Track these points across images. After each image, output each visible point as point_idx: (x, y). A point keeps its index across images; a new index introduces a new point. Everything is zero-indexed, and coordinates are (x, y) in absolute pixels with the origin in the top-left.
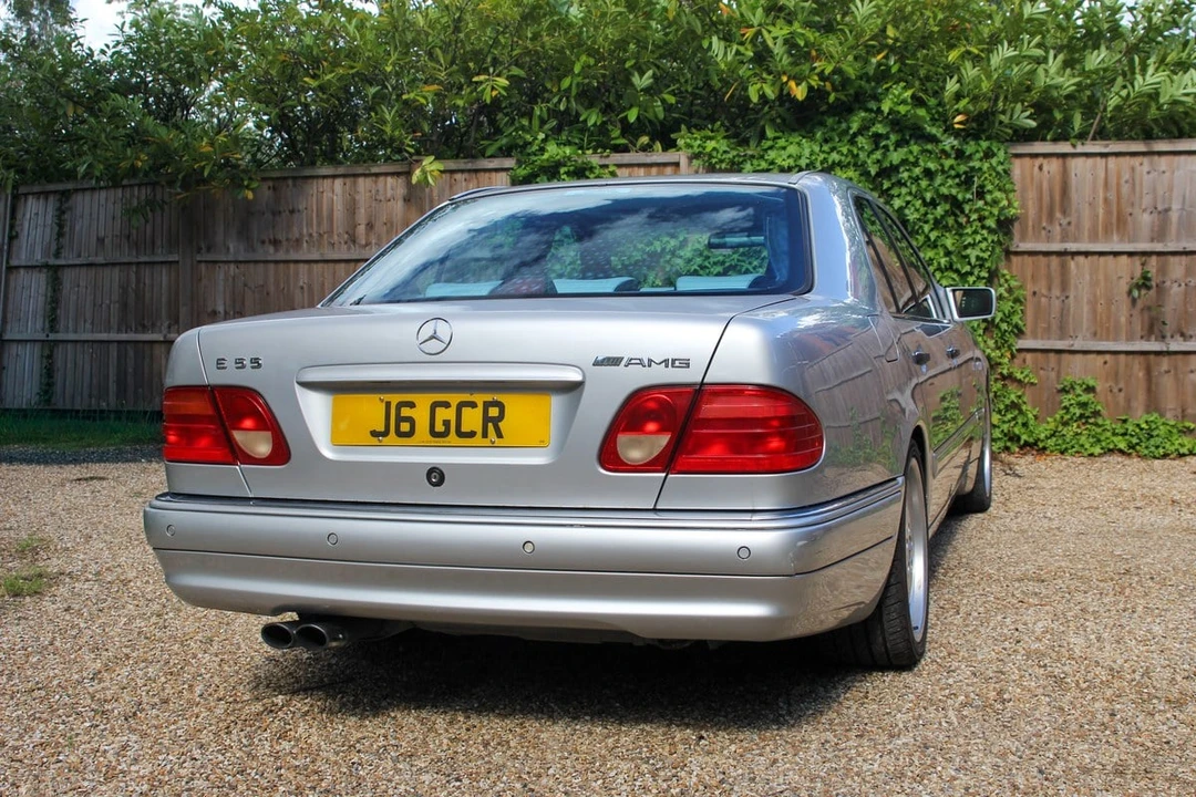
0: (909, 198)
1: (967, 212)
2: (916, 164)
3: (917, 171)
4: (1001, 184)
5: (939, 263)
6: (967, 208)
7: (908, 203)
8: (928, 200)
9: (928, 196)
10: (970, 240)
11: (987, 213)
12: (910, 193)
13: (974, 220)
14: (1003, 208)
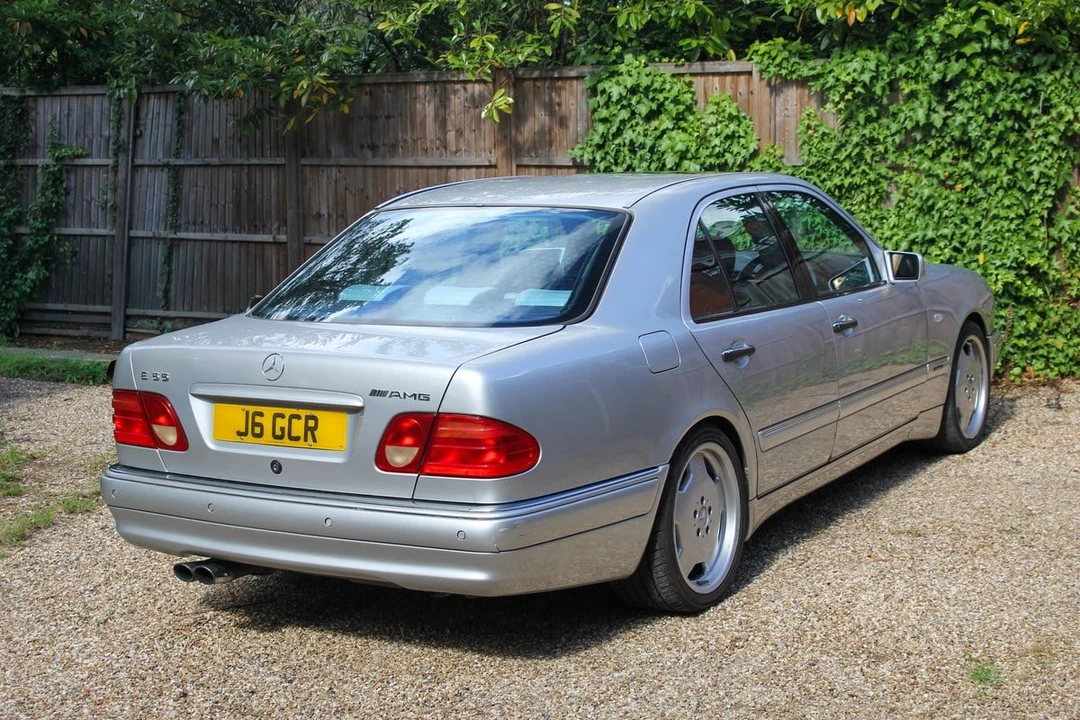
0: (971, 114)
1: (1033, 127)
2: (978, 77)
3: (979, 85)
4: (1068, 98)
5: (1002, 182)
6: (1033, 123)
7: (970, 119)
8: (990, 116)
9: (991, 111)
10: (1035, 157)
11: (1052, 129)
12: (972, 109)
13: (1039, 136)
14: (1070, 123)
